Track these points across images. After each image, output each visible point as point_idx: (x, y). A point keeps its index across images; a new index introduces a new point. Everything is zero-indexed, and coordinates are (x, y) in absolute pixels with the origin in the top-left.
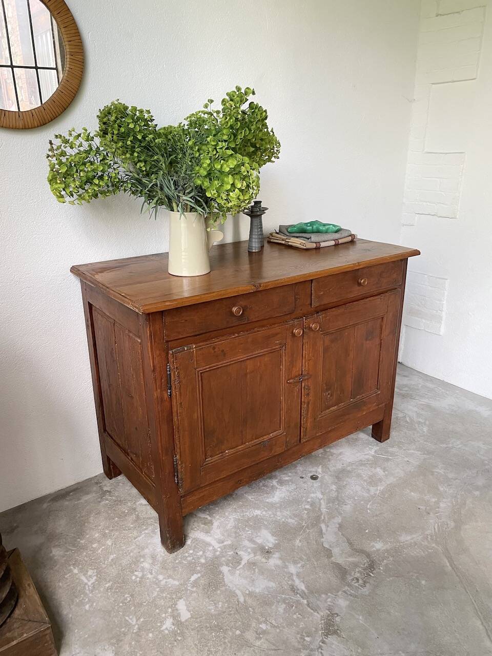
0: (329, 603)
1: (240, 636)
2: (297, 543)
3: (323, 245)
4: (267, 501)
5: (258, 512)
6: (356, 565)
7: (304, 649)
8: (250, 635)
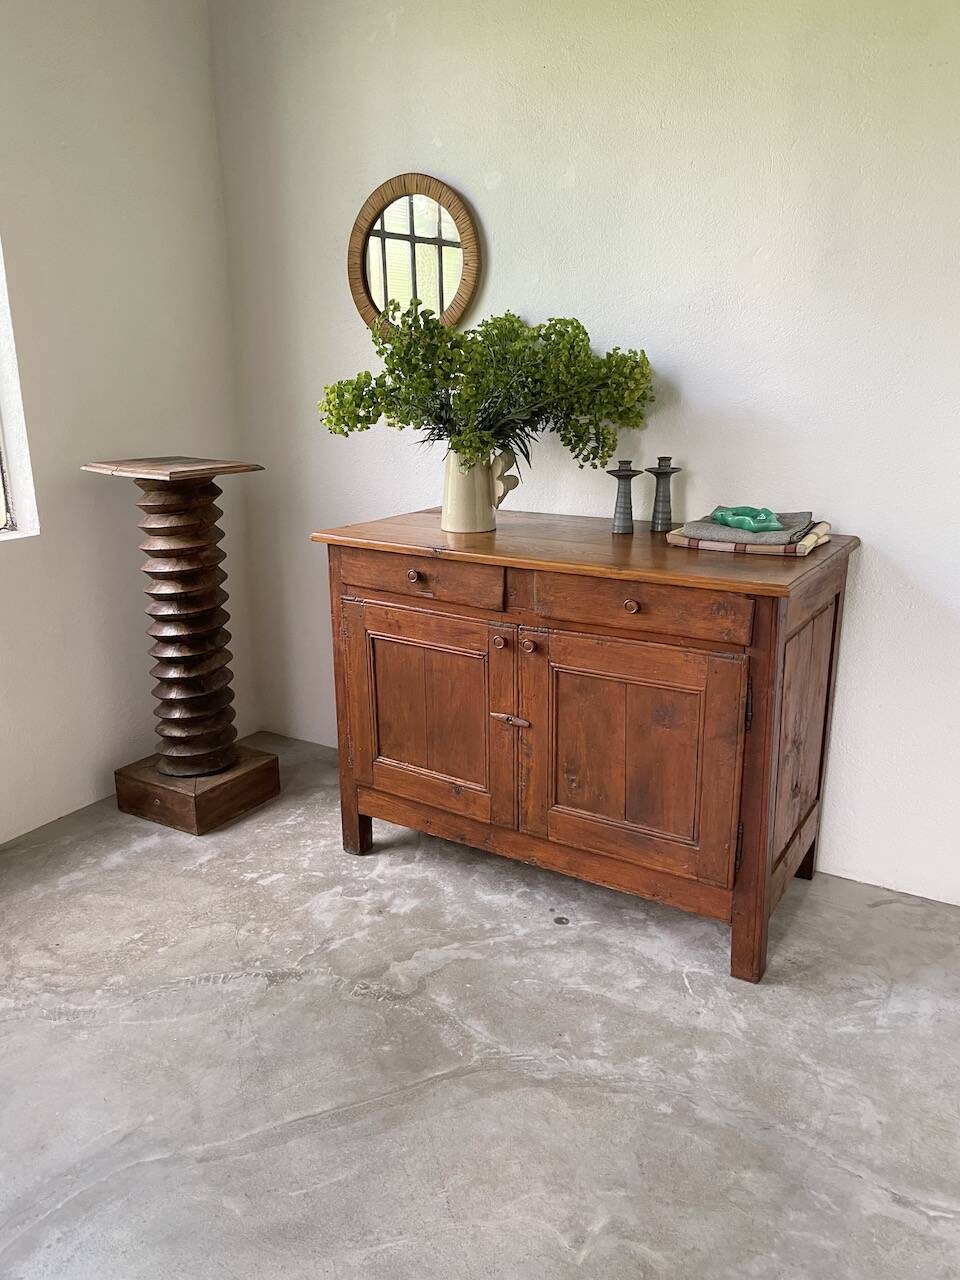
0: (316, 971)
1: (249, 919)
2: (408, 931)
3: (702, 545)
4: (477, 892)
5: (449, 889)
6: (393, 983)
7: (244, 964)
8: (251, 925)
